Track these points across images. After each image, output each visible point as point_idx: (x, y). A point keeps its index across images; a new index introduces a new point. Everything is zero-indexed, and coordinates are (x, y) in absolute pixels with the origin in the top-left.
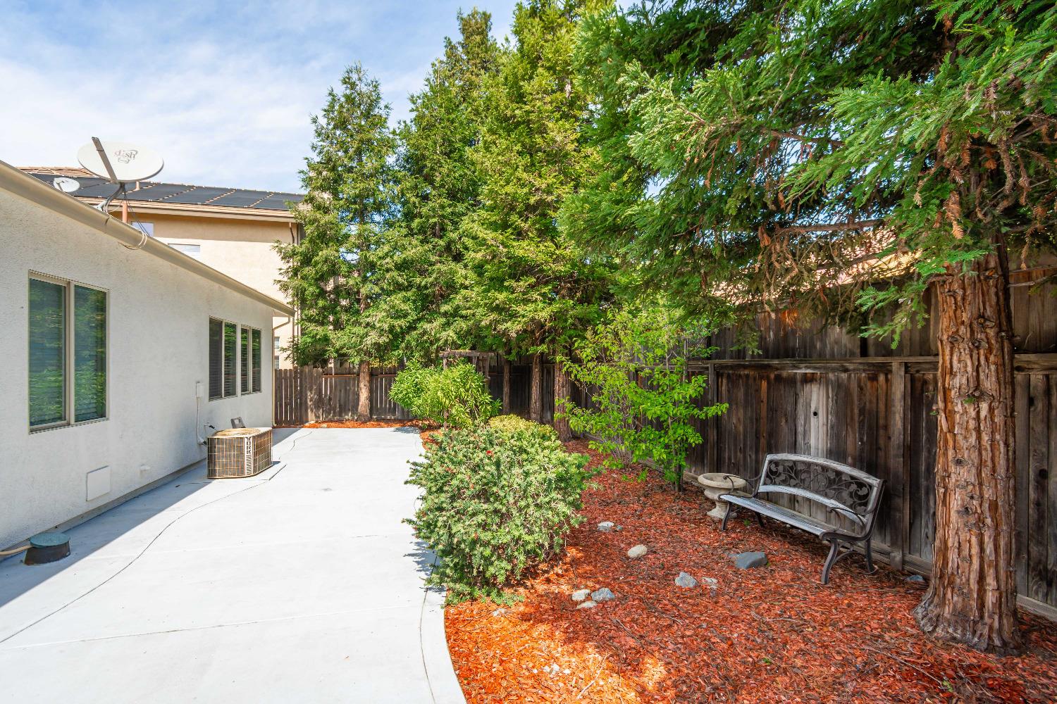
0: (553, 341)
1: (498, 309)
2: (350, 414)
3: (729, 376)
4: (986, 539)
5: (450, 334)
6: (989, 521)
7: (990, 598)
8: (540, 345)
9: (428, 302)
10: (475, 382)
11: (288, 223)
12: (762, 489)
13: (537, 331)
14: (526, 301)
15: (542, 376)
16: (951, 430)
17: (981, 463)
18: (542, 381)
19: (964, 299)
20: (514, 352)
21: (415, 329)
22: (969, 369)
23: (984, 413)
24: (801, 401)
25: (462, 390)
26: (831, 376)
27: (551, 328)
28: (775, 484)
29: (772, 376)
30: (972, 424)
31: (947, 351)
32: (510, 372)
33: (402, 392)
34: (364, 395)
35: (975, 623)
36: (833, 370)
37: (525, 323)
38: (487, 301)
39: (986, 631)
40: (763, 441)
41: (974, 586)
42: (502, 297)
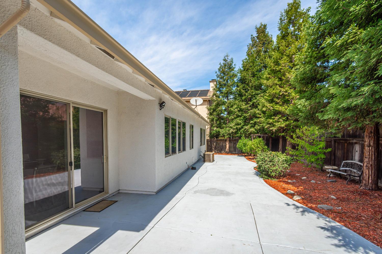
0: (286, 132)
1: (270, 124)
2: (223, 151)
3: (338, 143)
4: (370, 171)
5: (252, 130)
6: (370, 168)
7: (370, 181)
8: (282, 133)
9: (246, 121)
10: (263, 143)
11: (207, 100)
12: (341, 169)
13: (281, 130)
14: (278, 122)
15: (283, 142)
16: (365, 152)
17: (370, 158)
18: (283, 143)
19: (368, 128)
20: (274, 135)
21: (243, 128)
22: (368, 141)
23: (370, 149)
24: (354, 148)
25: (259, 145)
26: (360, 142)
27: (286, 129)
28: (344, 168)
29: (348, 142)
30: (368, 151)
31: (365, 138)
32: (272, 140)
33: (240, 145)
34: (228, 146)
35: (367, 186)
36: (361, 141)
37: (277, 128)
38: (267, 122)
39: (369, 187)
40: (345, 158)
41: (367, 179)
42: (271, 121)
